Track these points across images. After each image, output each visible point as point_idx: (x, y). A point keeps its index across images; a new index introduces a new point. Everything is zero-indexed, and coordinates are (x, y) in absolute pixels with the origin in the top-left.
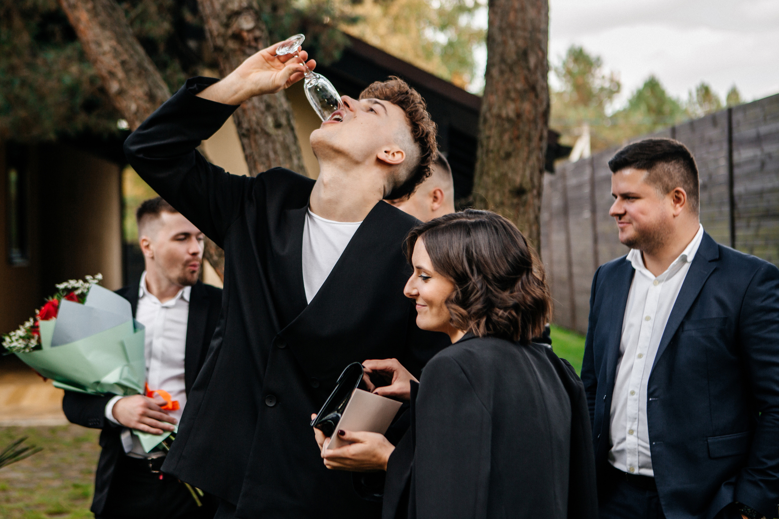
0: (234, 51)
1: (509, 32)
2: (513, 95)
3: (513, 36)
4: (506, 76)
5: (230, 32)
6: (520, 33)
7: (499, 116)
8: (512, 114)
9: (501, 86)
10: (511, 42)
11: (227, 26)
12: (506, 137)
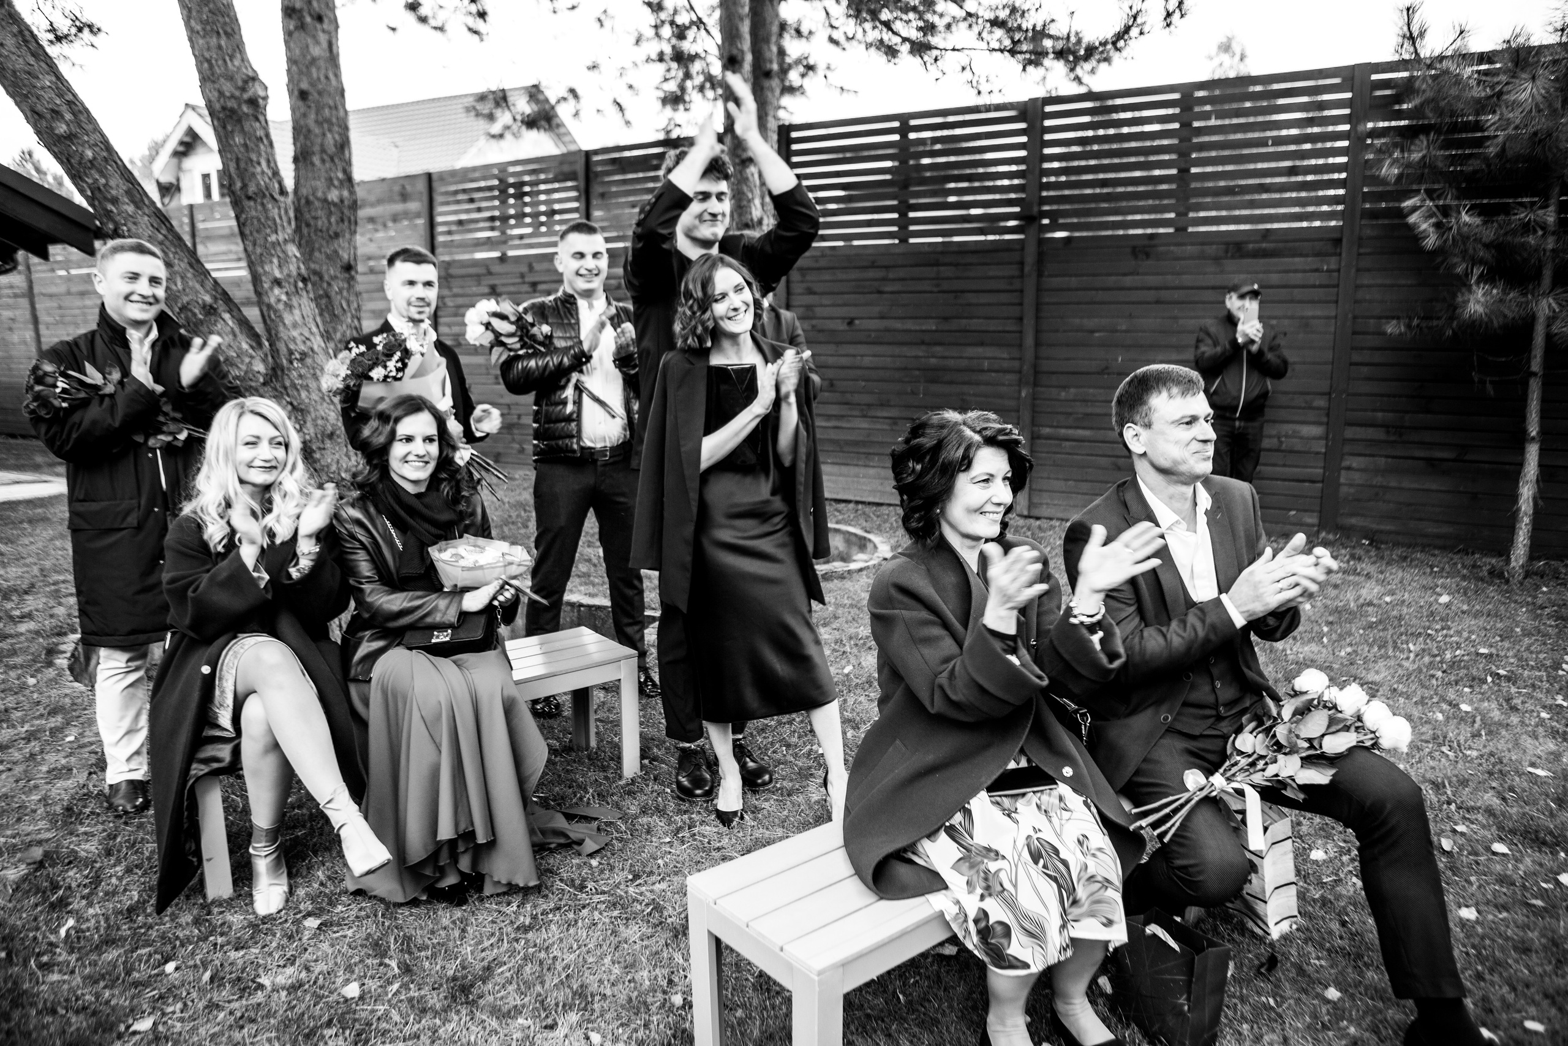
0: (247, 115)
1: (326, 126)
2: (336, 183)
3: (330, 130)
4: (328, 165)
5: (246, 96)
6: (336, 128)
7: (325, 200)
8: (336, 200)
9: (323, 174)
10: (329, 136)
11: (243, 89)
12: (333, 220)
